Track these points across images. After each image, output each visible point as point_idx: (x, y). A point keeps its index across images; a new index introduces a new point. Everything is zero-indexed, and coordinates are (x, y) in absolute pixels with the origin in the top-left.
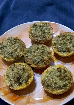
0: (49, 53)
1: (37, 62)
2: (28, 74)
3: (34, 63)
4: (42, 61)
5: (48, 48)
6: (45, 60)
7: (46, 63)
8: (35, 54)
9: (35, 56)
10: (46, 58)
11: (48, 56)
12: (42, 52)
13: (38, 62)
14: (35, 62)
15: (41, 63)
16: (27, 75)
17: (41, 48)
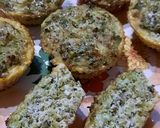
0: (117, 39)
1: (72, 53)
2: (17, 53)
3: (62, 53)
4: (88, 54)
5: (118, 24)
6: (96, 54)
7: (98, 65)
8: (74, 30)
9: (72, 35)
10: (102, 49)
11: (108, 46)
12: (96, 30)
13: (75, 55)
14: (66, 53)
15: (83, 60)
16: (13, 53)
17: (98, 18)
